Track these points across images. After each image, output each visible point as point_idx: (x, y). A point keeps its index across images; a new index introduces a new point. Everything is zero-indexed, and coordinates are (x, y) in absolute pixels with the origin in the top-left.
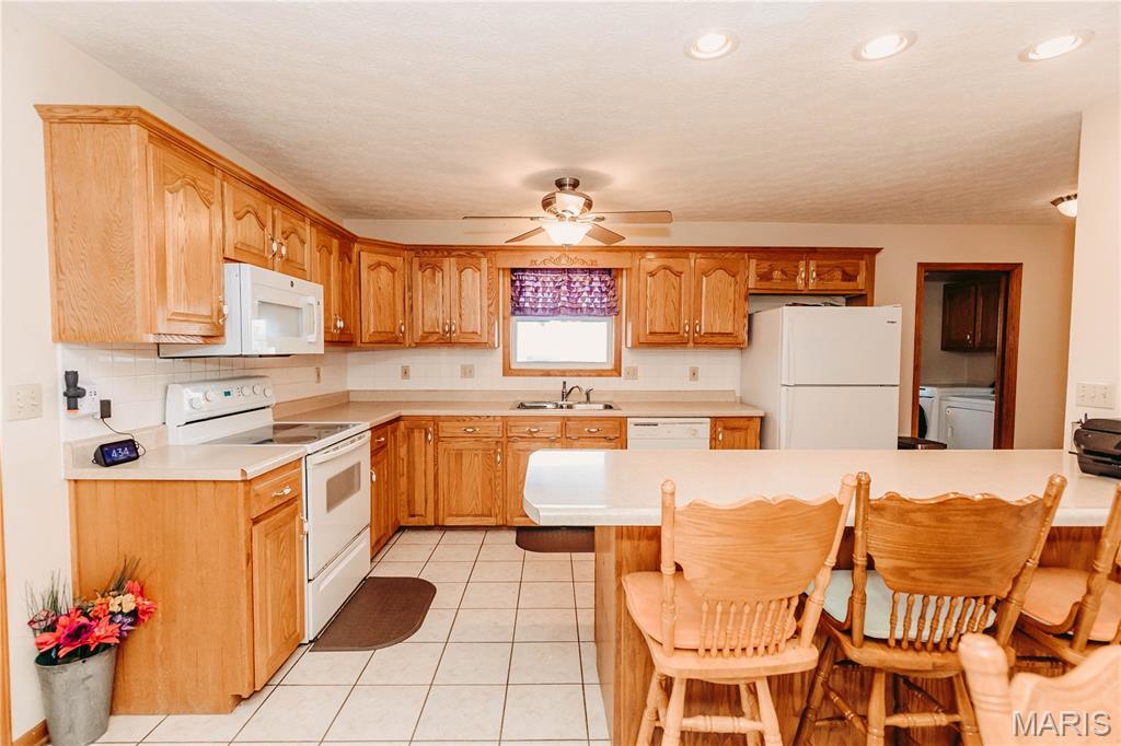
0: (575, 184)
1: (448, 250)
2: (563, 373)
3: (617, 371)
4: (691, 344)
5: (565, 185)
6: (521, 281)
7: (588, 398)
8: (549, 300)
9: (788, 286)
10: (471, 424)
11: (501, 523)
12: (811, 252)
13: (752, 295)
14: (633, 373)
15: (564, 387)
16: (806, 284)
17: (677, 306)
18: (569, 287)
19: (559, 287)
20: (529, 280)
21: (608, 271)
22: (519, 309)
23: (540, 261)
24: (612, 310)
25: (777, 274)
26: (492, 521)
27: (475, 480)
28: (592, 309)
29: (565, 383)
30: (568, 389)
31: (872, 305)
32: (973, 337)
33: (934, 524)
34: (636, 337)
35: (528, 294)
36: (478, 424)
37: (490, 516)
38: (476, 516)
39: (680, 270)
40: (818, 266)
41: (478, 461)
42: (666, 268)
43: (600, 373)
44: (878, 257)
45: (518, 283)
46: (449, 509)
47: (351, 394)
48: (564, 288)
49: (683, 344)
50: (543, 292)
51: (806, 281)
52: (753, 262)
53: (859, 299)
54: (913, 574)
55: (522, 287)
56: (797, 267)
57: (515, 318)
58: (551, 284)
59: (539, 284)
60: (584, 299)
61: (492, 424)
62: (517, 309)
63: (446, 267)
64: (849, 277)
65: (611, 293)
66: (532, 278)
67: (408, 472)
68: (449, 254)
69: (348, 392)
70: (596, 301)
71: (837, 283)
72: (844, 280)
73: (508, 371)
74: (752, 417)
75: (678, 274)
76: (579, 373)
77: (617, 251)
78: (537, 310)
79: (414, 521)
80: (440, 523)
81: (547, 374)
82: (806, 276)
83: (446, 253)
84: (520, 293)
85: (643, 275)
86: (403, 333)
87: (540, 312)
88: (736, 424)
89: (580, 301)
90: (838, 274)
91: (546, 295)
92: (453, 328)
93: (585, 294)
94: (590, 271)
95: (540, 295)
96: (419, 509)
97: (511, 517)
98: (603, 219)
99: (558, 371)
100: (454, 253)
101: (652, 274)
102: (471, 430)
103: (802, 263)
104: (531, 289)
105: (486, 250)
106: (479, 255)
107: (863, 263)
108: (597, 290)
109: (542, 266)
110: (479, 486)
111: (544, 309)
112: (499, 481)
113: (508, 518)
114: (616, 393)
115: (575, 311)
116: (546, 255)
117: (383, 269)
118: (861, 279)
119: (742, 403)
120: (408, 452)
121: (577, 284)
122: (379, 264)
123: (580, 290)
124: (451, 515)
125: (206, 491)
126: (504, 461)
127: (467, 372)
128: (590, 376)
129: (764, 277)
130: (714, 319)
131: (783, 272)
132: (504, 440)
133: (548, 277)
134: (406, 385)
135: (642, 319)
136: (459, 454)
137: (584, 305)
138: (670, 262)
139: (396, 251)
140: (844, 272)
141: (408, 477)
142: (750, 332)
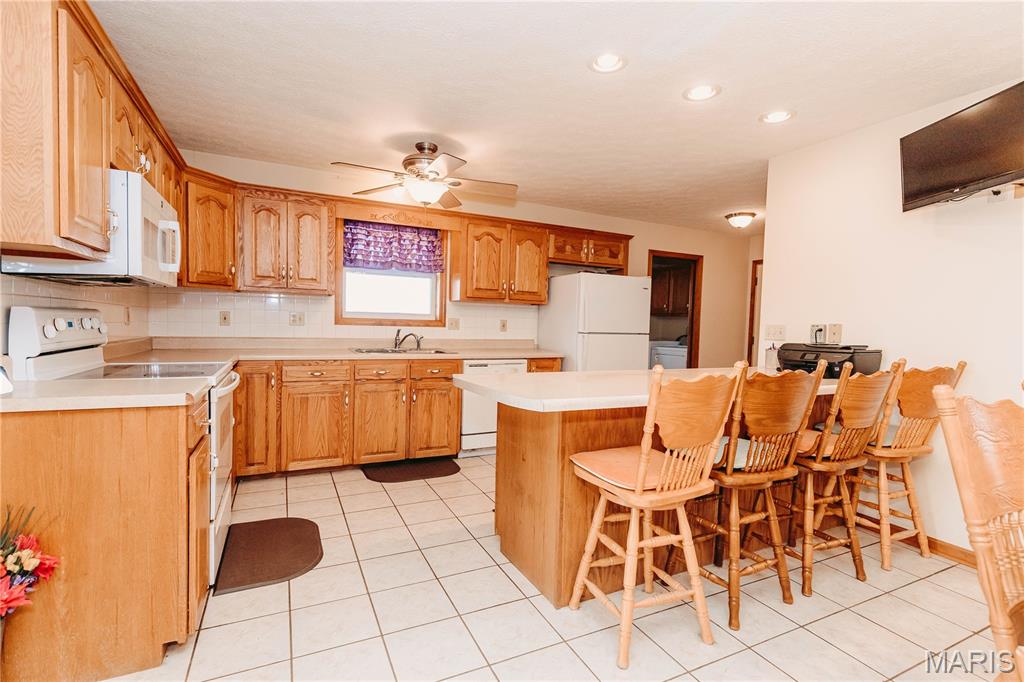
0: (434, 149)
1: (286, 194)
2: (394, 323)
3: (441, 322)
4: (507, 300)
5: (424, 149)
6: (353, 234)
7: (418, 345)
8: (381, 255)
9: (576, 257)
10: (318, 368)
11: (347, 462)
12: (591, 234)
13: (551, 263)
14: (456, 324)
15: (398, 335)
16: (587, 258)
17: (497, 267)
18: (399, 243)
19: (391, 243)
20: (361, 232)
21: (435, 232)
22: (351, 261)
23: (381, 216)
24: (436, 267)
25: (568, 248)
26: (338, 462)
27: (321, 423)
28: (420, 266)
29: (399, 331)
30: (401, 337)
31: (627, 275)
32: (668, 306)
33: (778, 389)
34: (464, 291)
35: (361, 247)
36: (324, 368)
37: (337, 457)
38: (322, 458)
39: (500, 237)
40: (595, 245)
41: (325, 405)
42: (488, 234)
43: (427, 324)
44: (630, 241)
45: (349, 236)
46: (293, 454)
47: (154, 341)
48: (395, 244)
49: (500, 299)
50: (375, 247)
51: (587, 255)
52: (552, 237)
53: (620, 270)
54: (764, 422)
55: (353, 240)
56: (582, 244)
57: (345, 269)
58: (383, 240)
59: (371, 238)
60: (413, 256)
61: (339, 368)
62: (350, 260)
63: (283, 212)
64: (614, 255)
65: (437, 252)
66: (364, 232)
67: (247, 419)
68: (286, 198)
69: (151, 339)
70: (424, 258)
71: (606, 259)
72: (611, 257)
73: (339, 320)
74: (556, 358)
75: (498, 241)
76: (408, 323)
77: (450, 216)
78: (368, 262)
79: (252, 470)
80: (283, 469)
81: (379, 323)
82: (587, 251)
83: (282, 197)
84: (352, 245)
85: (471, 239)
86: (234, 275)
87: (371, 264)
88: (546, 363)
89: (409, 257)
90: (607, 252)
91: (378, 249)
92: (291, 273)
93: (414, 251)
94: (418, 230)
95: (371, 248)
96: (258, 456)
97: (359, 456)
98: (460, 184)
99: (389, 320)
100: (291, 198)
101: (478, 239)
102: (318, 374)
103: (585, 241)
104: (364, 242)
105: (327, 199)
106: (318, 202)
107: (622, 245)
108: (425, 248)
109: (382, 221)
110: (326, 428)
111: (375, 262)
112: (347, 422)
113: (355, 457)
114: (443, 342)
115: (405, 266)
116: (387, 212)
117: (213, 203)
118: (621, 257)
119: (538, 348)
120: (247, 399)
121: (407, 242)
122: (208, 199)
123: (410, 247)
124: (294, 460)
125: (133, 421)
126: (353, 404)
127: (298, 320)
128: (419, 326)
129: (560, 249)
130: (524, 282)
131: (573, 247)
132: (352, 383)
133: (380, 233)
134: (224, 332)
135: (469, 275)
136: (305, 400)
137: (414, 261)
138: (493, 230)
139: (227, 188)
140: (611, 251)
141: (247, 426)
142: (548, 293)
